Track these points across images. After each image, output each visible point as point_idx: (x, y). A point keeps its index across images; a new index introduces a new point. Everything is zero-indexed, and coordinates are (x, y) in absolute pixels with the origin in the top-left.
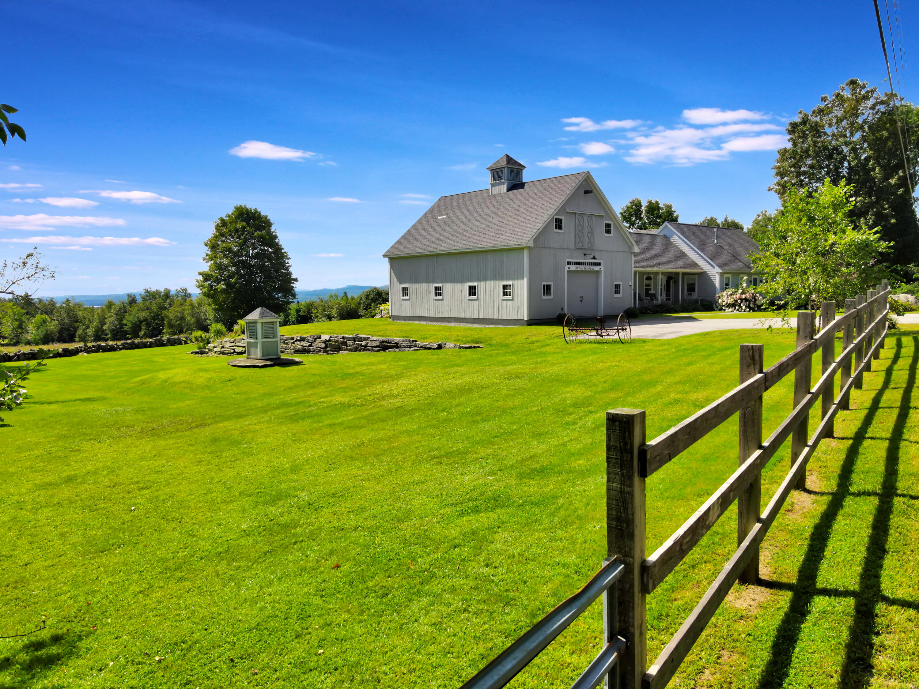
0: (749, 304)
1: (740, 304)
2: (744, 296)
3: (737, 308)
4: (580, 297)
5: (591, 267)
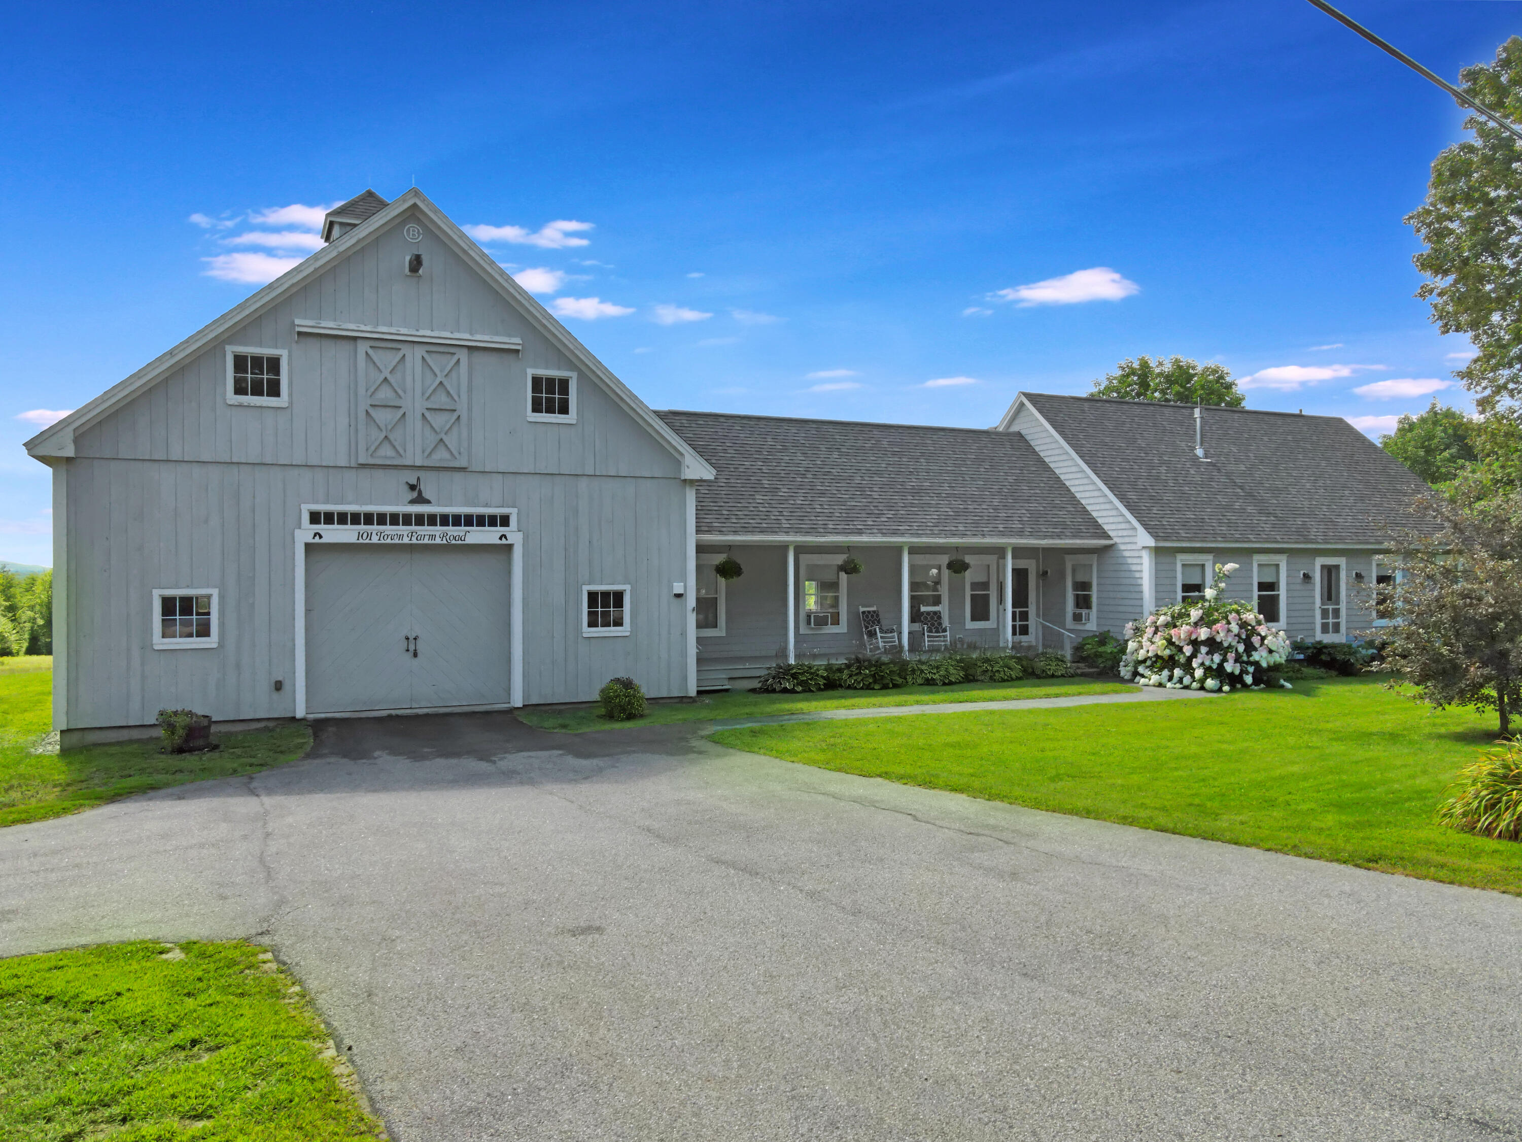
0: (1225, 660)
1: (1190, 659)
2: (1203, 633)
3: (1177, 672)
4: (407, 639)
5: (452, 530)
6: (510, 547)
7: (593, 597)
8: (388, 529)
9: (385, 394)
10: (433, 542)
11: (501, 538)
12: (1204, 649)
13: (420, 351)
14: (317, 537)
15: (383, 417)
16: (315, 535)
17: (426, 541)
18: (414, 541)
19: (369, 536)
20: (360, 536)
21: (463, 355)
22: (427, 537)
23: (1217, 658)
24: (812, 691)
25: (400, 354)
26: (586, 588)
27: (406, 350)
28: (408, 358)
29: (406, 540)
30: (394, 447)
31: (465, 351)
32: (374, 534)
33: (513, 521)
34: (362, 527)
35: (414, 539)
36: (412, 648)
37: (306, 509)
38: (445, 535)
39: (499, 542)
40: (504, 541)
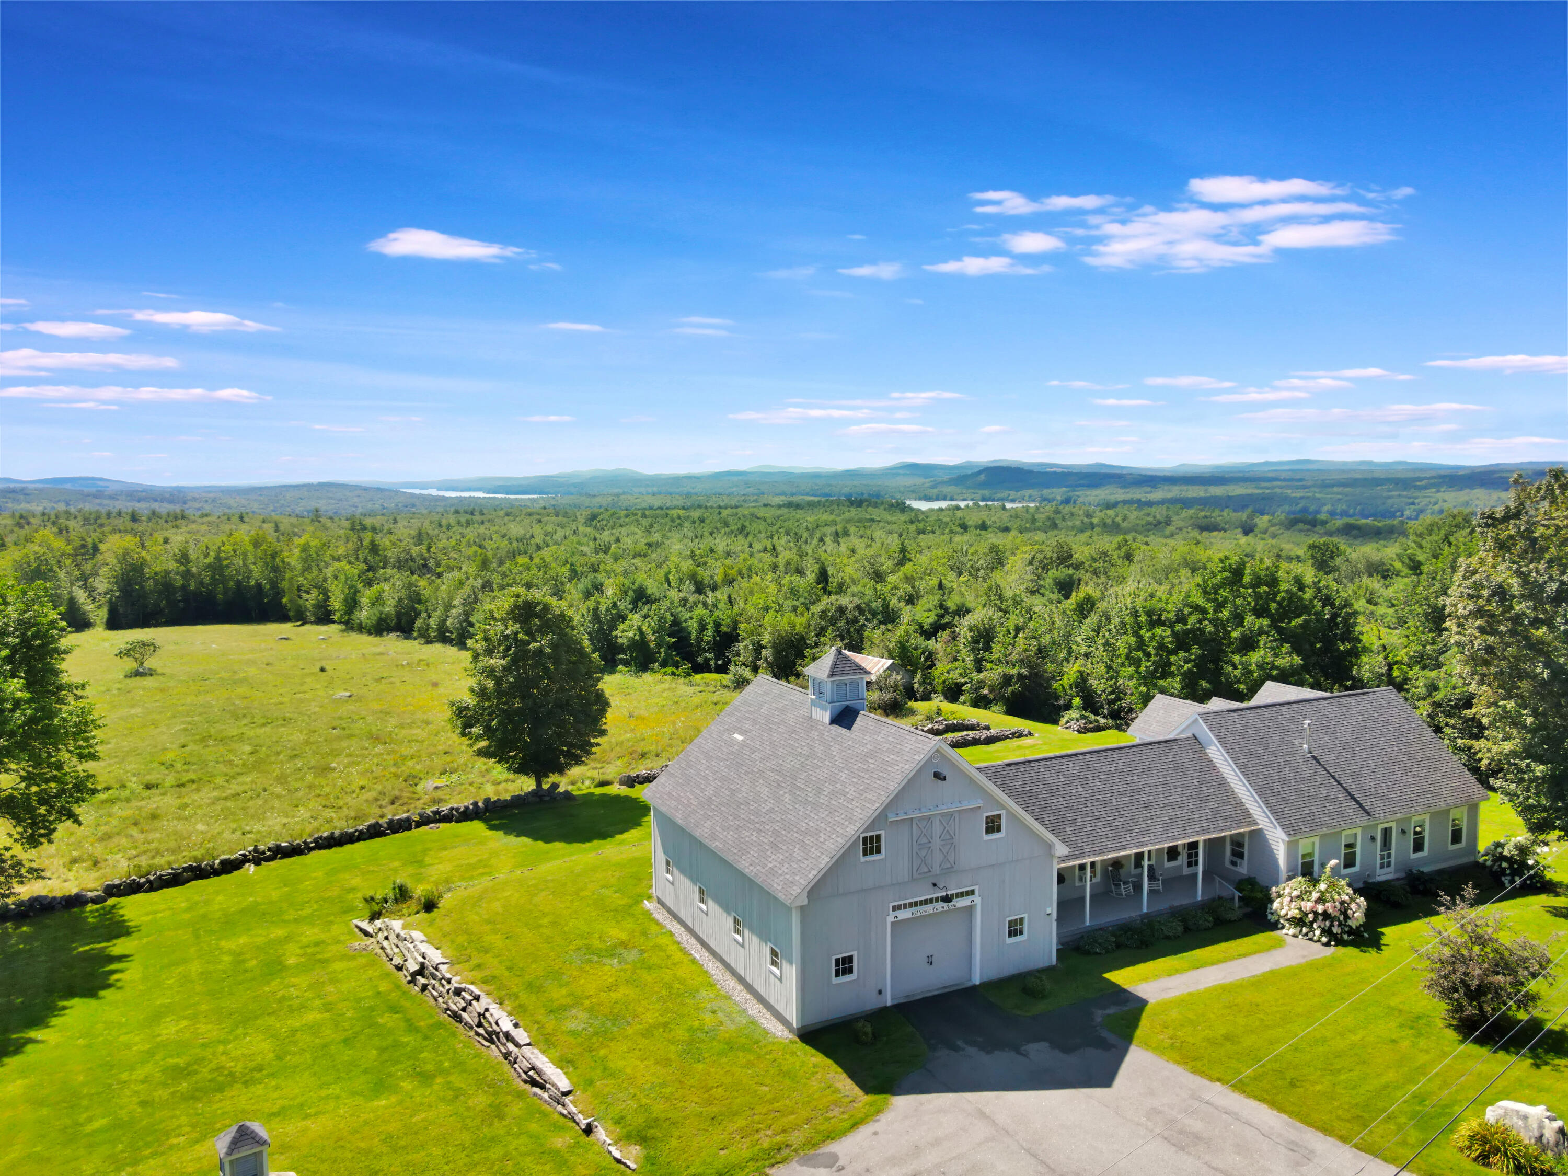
2: (1320, 908)
3: (1305, 929)
4: (928, 957)
12: (1320, 918)
14: (895, 917)
19: (916, 913)
20: (912, 913)
23: (1328, 923)
36: (930, 961)
40: (972, 903)
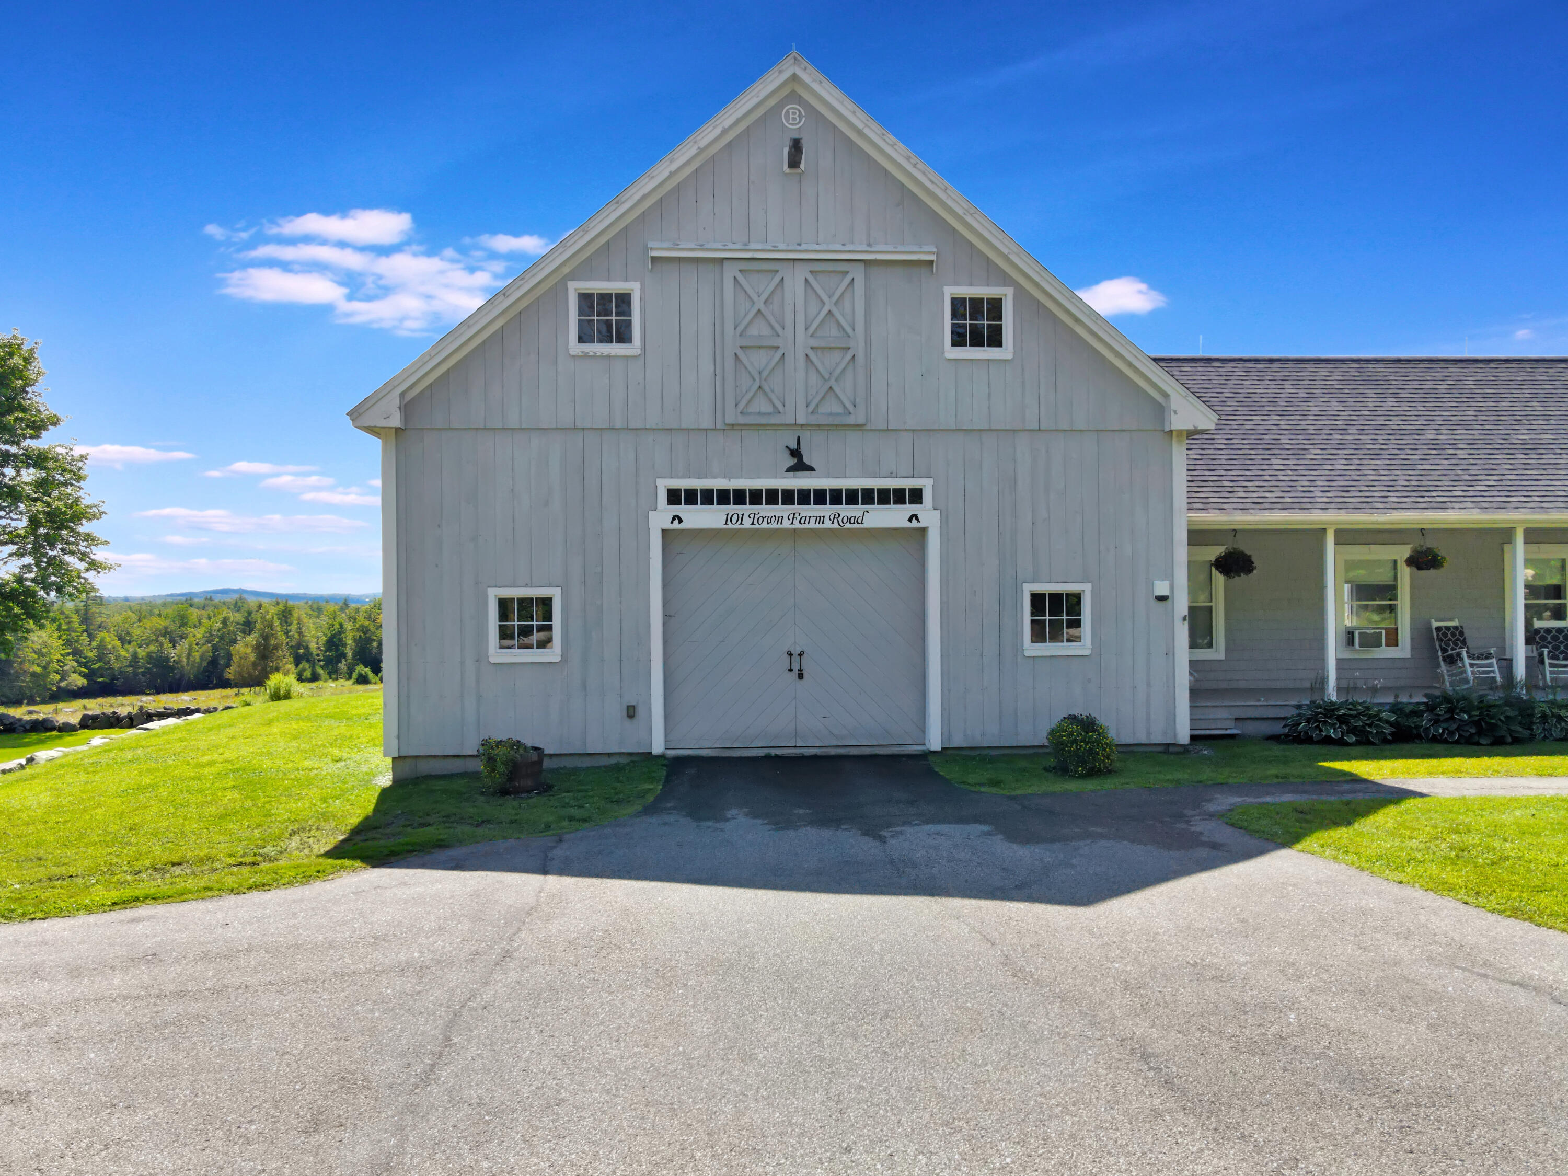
4: (791, 655)
5: (846, 510)
6: (924, 530)
7: (1037, 600)
8: (765, 510)
9: (759, 329)
10: (821, 526)
11: (910, 520)
13: (802, 272)
14: (677, 521)
15: (758, 360)
16: (674, 519)
17: (812, 525)
18: (797, 525)
19: (740, 519)
20: (728, 519)
21: (858, 274)
22: (813, 520)
24: (1373, 744)
25: (777, 279)
26: (1028, 590)
27: (785, 271)
28: (788, 283)
29: (786, 524)
30: (770, 400)
31: (861, 267)
32: (746, 517)
33: (927, 496)
34: (732, 508)
35: (796, 522)
36: (796, 667)
37: (663, 485)
38: (836, 516)
39: (909, 525)
40: (914, 523)
